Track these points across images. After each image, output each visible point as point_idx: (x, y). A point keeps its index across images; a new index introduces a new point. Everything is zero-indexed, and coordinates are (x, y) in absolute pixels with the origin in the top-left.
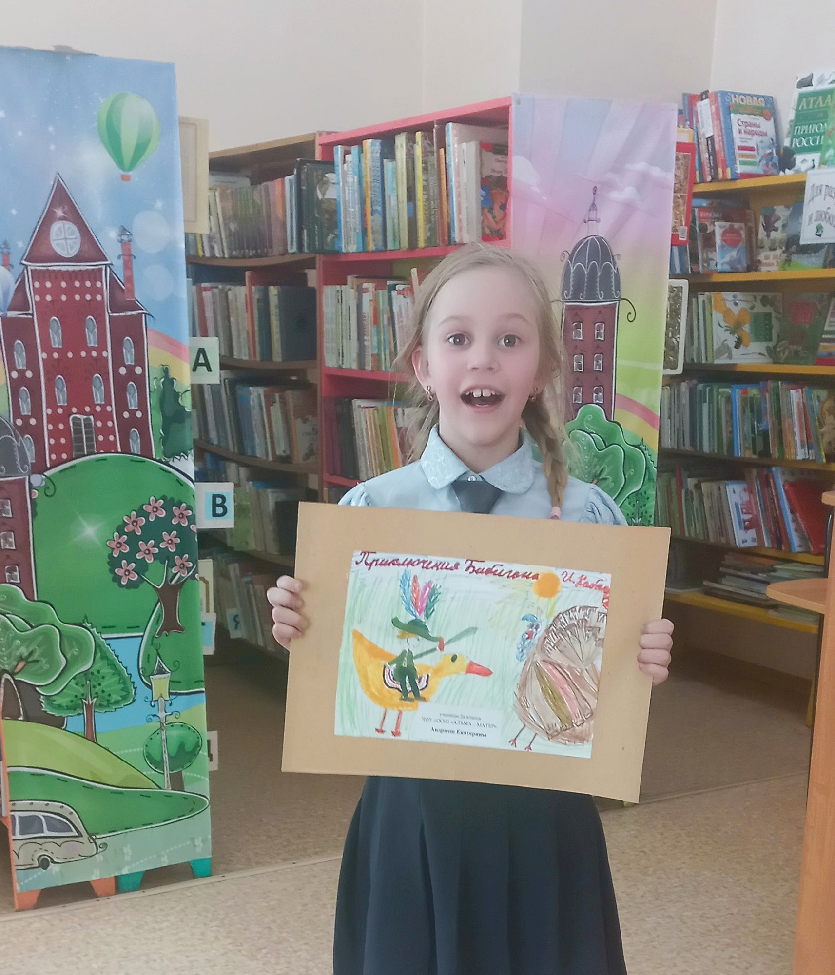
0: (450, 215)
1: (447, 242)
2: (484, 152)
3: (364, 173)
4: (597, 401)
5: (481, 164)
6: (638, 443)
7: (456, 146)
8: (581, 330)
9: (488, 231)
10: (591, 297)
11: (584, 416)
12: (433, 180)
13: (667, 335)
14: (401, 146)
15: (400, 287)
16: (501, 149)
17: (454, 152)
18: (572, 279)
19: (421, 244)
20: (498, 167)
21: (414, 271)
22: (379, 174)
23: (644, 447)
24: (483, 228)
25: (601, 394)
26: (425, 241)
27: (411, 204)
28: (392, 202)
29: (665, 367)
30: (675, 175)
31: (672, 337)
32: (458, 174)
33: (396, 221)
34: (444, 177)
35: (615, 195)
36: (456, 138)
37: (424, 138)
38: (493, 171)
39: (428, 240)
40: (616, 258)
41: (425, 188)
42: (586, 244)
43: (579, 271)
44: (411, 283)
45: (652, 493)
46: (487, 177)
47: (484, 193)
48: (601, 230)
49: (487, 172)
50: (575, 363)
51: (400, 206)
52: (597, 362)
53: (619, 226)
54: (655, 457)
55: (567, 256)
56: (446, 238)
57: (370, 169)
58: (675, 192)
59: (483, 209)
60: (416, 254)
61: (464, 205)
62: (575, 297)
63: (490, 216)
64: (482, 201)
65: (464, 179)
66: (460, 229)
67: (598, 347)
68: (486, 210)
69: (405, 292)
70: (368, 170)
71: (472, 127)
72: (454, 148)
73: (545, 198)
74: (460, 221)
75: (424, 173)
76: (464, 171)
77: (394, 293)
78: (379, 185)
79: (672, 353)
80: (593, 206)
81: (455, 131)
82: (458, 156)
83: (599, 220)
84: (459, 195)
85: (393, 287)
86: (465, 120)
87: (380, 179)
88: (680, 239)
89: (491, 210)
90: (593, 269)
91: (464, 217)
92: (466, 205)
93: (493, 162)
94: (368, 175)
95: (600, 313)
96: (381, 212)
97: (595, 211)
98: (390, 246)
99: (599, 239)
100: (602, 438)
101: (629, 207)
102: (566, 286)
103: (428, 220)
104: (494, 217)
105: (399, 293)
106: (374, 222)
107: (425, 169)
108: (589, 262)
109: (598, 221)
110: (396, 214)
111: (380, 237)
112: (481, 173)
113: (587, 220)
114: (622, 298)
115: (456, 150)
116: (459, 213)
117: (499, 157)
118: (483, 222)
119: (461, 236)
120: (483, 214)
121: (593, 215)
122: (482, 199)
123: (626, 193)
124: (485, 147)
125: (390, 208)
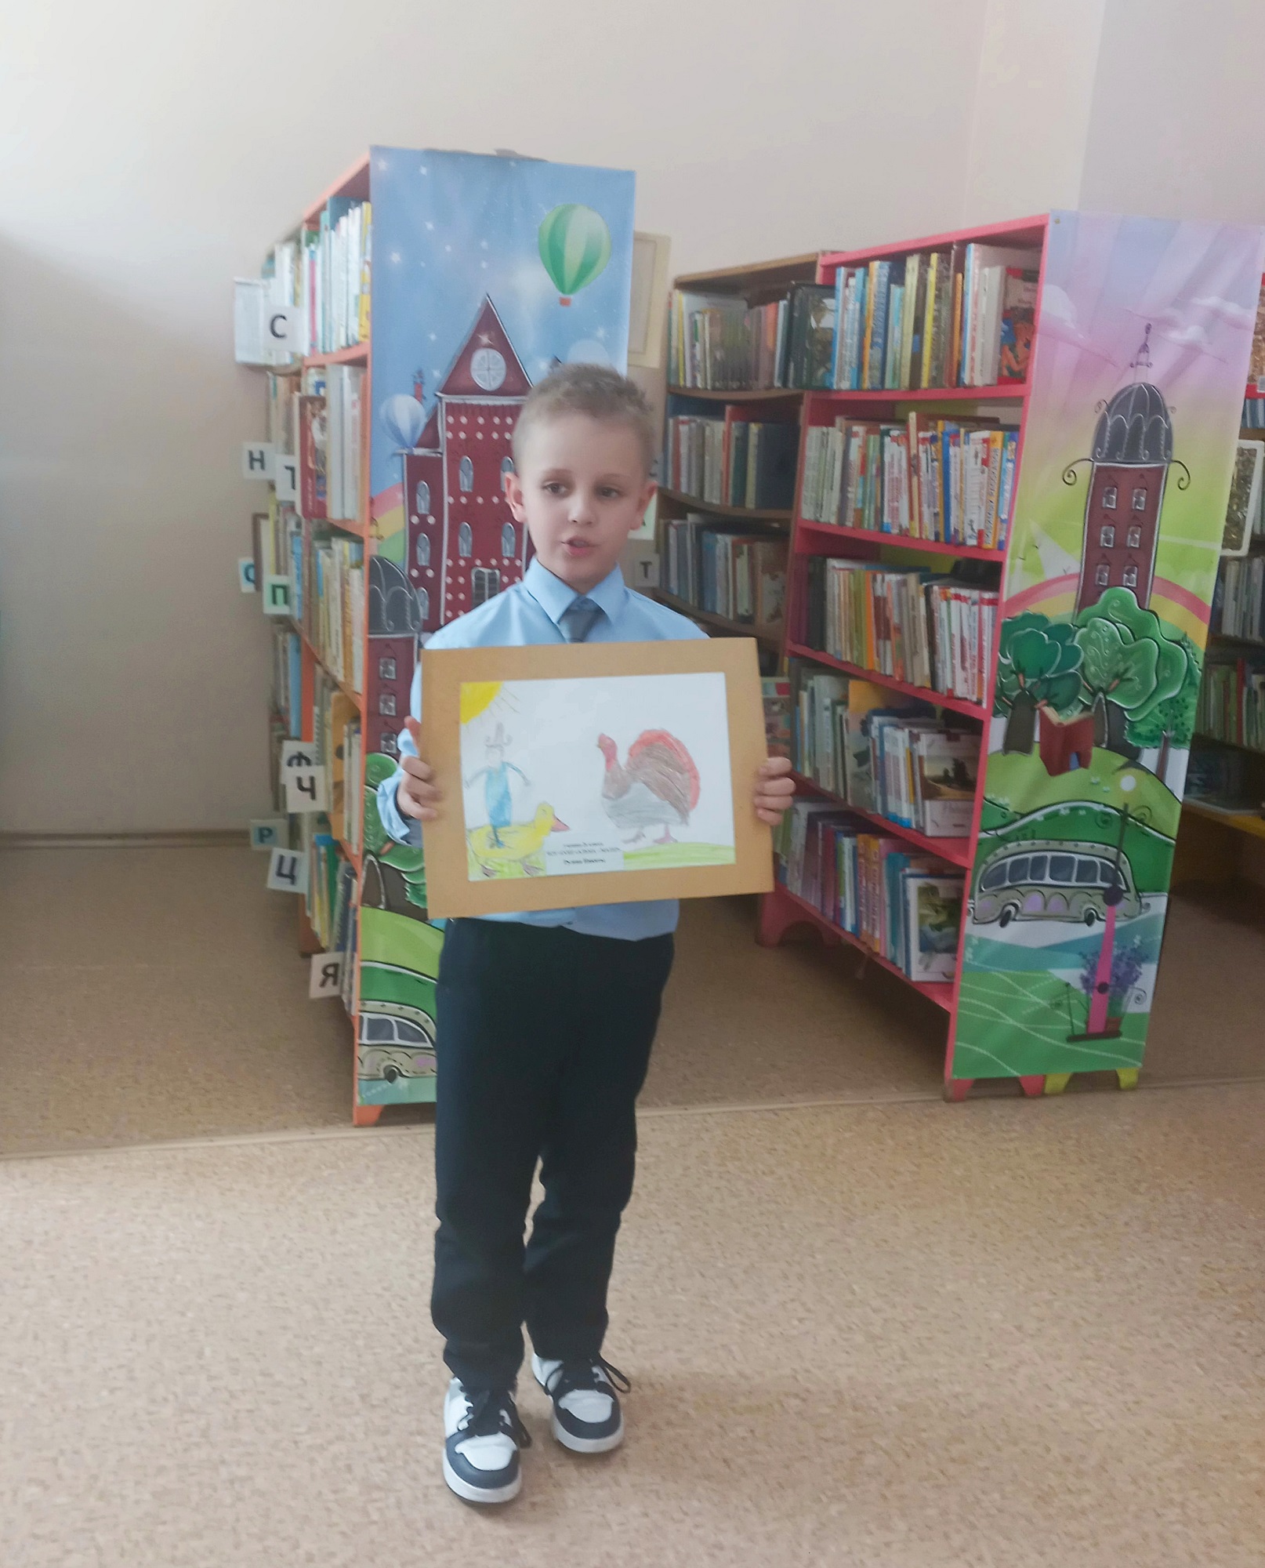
0: (962, 352)
1: (954, 383)
2: (1011, 277)
3: (867, 299)
4: (1129, 584)
5: (1005, 292)
6: (1177, 637)
7: (977, 271)
8: (1114, 497)
9: (1006, 373)
10: (1132, 456)
11: (1107, 602)
12: (945, 313)
13: (1230, 506)
14: (913, 269)
15: (895, 433)
16: (1031, 276)
17: (974, 277)
18: (1108, 434)
19: (925, 384)
20: (1026, 296)
21: (913, 416)
22: (884, 301)
23: (1186, 644)
24: (1000, 369)
25: (1134, 576)
26: (929, 381)
27: (917, 337)
28: (895, 333)
29: (1224, 547)
30: (1258, 313)
31: (1238, 509)
32: (976, 304)
33: (898, 356)
34: (958, 307)
35: (1175, 335)
36: (978, 262)
37: (941, 261)
38: (1020, 301)
39: (933, 380)
40: (1169, 412)
41: (936, 319)
42: (1130, 394)
43: (1119, 427)
44: (907, 429)
45: (1193, 701)
46: (1012, 309)
47: (1006, 327)
48: (1152, 376)
49: (1012, 302)
50: (1103, 536)
51: (905, 339)
52: (1132, 535)
53: (1177, 372)
54: (1201, 658)
55: (1104, 406)
56: (954, 378)
57: (875, 296)
58: (1255, 333)
59: (1002, 346)
60: (918, 396)
61: (979, 341)
62: (1110, 456)
63: (1010, 355)
64: (1001, 337)
65: (983, 309)
66: (972, 369)
67: (1135, 517)
68: (1007, 348)
69: (900, 439)
70: (872, 296)
71: (1000, 250)
72: (974, 273)
73: (1081, 336)
74: (972, 359)
75: (936, 302)
76: (983, 301)
77: (887, 440)
78: (882, 314)
79: (1234, 530)
80: (1144, 348)
81: (977, 254)
82: (979, 284)
83: (1151, 364)
84: (974, 329)
85: (887, 433)
86: (991, 240)
87: (883, 307)
88: (1258, 391)
89: (1012, 349)
90: (1137, 426)
91: (977, 355)
92: (982, 340)
93: (1020, 292)
94: (872, 301)
95: (1142, 476)
96: (882, 346)
97: (1146, 354)
98: (888, 384)
99: (1148, 387)
100: (1130, 630)
101: (1192, 351)
102: (1098, 442)
103: (935, 357)
104: (1016, 357)
105: (894, 439)
106: (872, 355)
107: (938, 297)
108: (1133, 414)
109: (1149, 365)
110: (899, 349)
111: (877, 374)
112: (1004, 304)
113: (1134, 363)
114: (1174, 458)
115: (977, 276)
116: (973, 349)
117: (1029, 285)
118: (1000, 362)
119: (972, 378)
120: (1002, 352)
121: (1143, 357)
122: (1003, 333)
123: (1191, 332)
124: (1011, 272)
125: (893, 341)
